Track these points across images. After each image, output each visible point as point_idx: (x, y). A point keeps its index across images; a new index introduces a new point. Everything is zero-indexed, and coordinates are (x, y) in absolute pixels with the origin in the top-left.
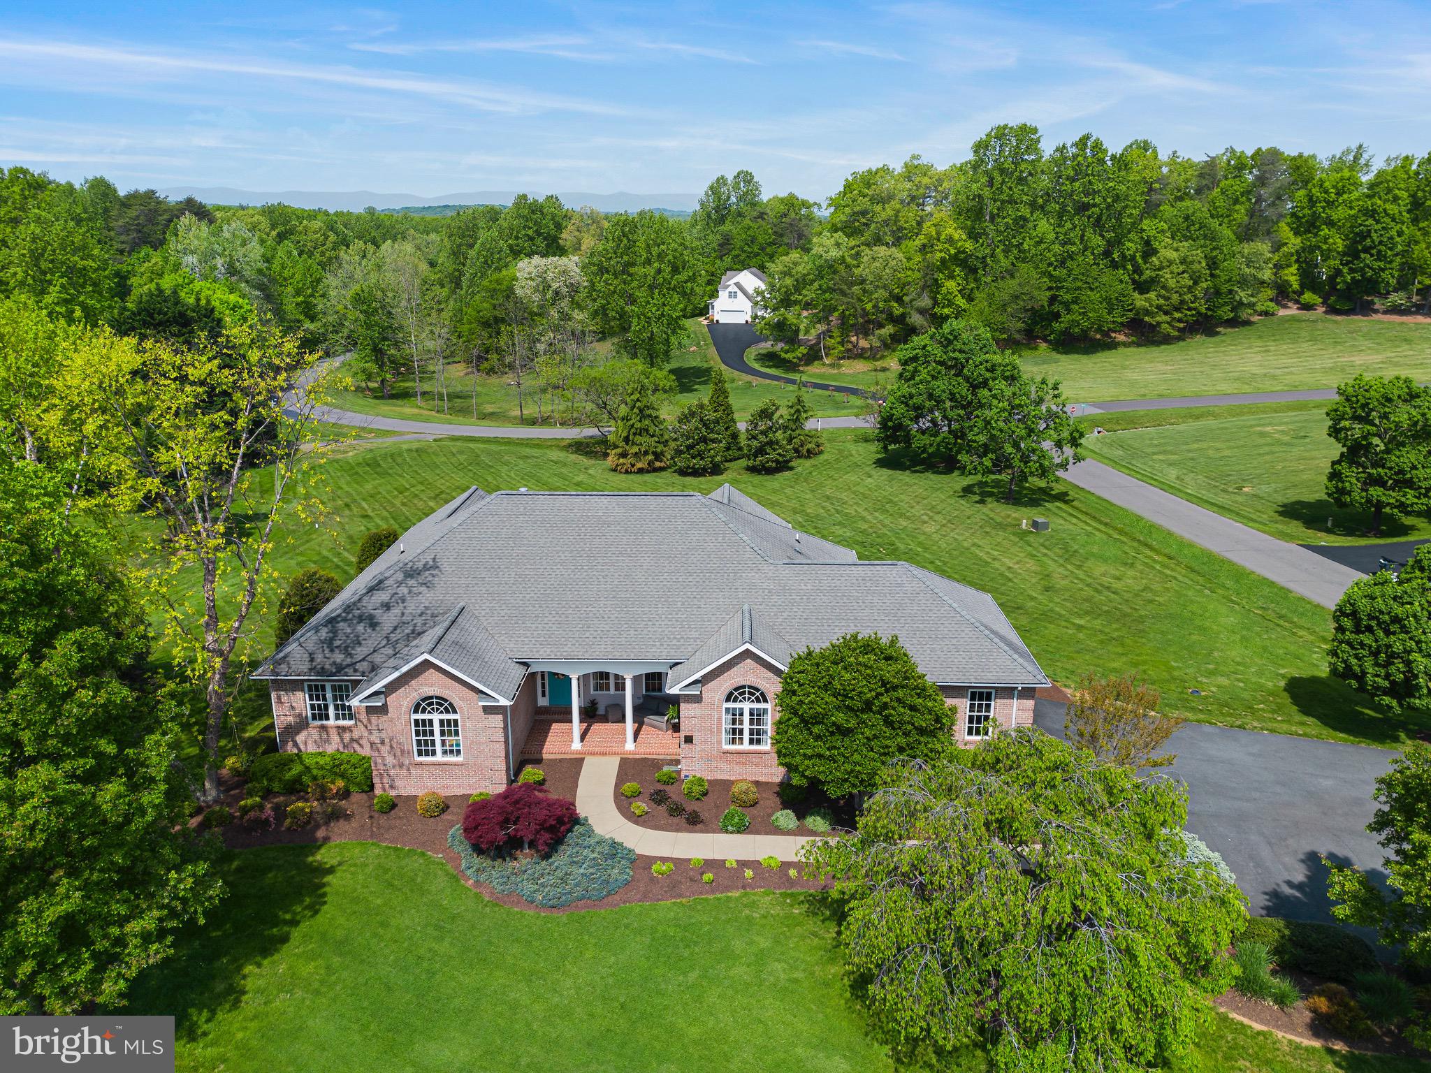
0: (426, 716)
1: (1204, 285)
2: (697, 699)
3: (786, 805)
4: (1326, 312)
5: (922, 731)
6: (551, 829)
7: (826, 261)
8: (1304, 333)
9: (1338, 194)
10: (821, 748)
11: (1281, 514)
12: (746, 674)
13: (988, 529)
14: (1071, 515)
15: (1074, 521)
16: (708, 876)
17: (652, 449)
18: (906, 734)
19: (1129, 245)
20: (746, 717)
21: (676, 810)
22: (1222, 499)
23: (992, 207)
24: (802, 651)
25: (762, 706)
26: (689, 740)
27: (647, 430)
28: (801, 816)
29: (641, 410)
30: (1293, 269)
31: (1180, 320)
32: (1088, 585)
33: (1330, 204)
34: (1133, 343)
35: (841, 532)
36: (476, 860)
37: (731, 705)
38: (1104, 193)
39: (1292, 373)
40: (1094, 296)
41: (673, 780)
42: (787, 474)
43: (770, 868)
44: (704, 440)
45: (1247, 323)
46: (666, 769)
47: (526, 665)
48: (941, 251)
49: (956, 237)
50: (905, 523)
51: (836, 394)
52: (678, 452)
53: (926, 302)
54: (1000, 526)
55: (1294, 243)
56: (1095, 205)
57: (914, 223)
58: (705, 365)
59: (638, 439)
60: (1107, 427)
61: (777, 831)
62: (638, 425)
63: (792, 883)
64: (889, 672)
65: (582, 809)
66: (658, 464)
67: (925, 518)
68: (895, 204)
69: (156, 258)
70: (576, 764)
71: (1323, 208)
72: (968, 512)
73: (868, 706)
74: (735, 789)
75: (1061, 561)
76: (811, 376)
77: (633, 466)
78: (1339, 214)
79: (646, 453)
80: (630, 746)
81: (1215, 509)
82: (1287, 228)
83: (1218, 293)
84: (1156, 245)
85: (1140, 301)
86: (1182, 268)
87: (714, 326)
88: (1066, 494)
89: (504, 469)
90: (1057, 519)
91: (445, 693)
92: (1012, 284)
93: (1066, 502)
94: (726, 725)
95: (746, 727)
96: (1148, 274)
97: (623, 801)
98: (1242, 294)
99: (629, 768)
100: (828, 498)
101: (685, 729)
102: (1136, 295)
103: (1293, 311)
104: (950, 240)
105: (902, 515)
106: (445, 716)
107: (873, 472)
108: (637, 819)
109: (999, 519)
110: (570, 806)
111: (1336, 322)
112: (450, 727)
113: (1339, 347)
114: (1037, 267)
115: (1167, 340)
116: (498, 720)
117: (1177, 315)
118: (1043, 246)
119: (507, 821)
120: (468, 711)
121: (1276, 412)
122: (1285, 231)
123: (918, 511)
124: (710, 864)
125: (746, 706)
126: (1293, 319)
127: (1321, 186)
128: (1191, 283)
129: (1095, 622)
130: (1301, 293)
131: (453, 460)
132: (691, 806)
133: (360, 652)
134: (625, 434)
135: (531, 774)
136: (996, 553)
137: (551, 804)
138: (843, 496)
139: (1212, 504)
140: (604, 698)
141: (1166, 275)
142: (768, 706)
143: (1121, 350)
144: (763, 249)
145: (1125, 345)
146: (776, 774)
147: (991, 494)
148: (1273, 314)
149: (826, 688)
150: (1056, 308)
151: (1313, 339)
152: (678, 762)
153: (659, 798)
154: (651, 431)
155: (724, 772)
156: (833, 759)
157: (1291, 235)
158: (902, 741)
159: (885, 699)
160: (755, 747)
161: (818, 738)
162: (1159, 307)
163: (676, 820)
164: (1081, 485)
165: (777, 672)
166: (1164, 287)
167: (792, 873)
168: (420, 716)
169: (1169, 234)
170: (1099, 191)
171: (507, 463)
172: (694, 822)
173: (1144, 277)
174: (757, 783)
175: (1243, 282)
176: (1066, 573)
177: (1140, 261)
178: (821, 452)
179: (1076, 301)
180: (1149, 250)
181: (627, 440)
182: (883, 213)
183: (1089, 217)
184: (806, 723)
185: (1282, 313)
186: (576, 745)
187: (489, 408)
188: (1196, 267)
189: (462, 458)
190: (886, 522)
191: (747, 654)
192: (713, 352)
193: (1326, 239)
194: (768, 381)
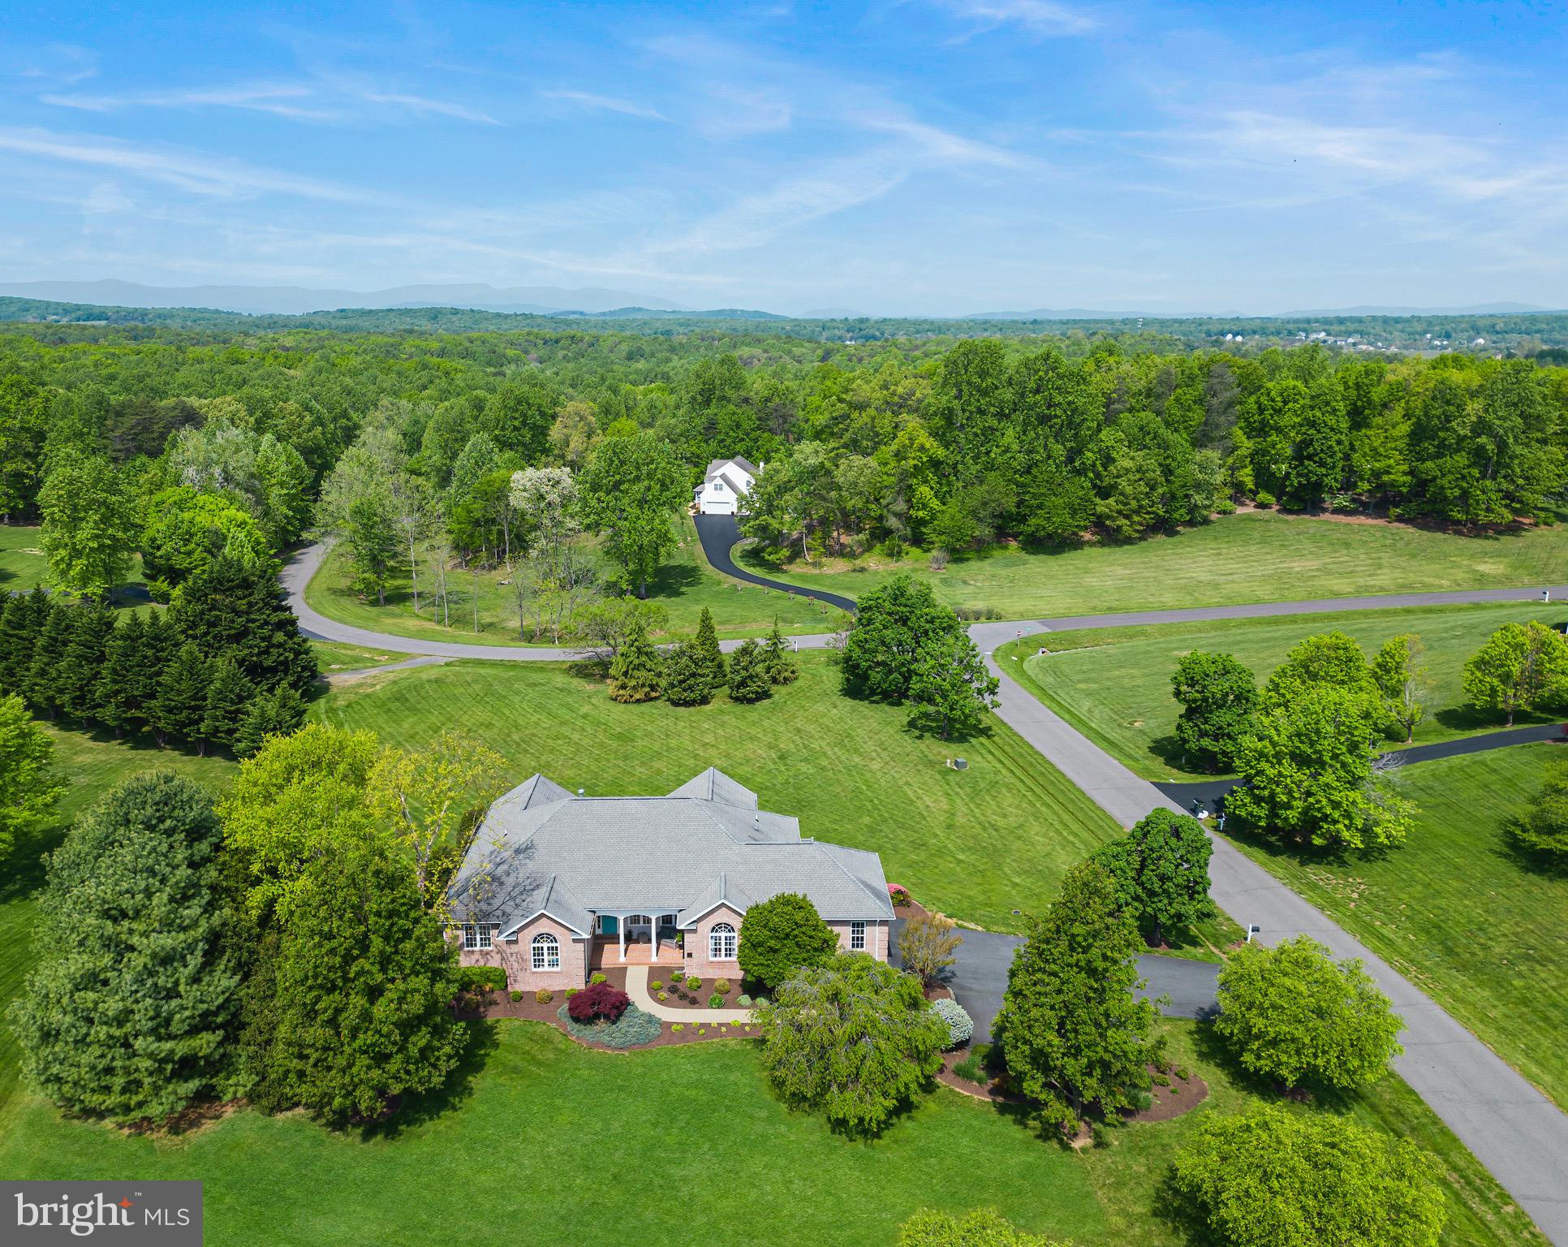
0: (540, 945)
1: (1160, 491)
2: (695, 931)
3: (745, 992)
4: (1279, 511)
5: (816, 950)
6: (618, 1008)
7: (805, 467)
8: (1256, 534)
9: (1285, 403)
10: (762, 960)
11: (1152, 750)
12: (722, 916)
13: (920, 767)
14: (990, 752)
15: (990, 757)
16: (702, 1031)
17: (648, 682)
18: (808, 951)
19: (1090, 454)
20: (723, 941)
21: (683, 997)
22: (1113, 735)
23: (960, 418)
24: (753, 905)
25: (732, 934)
26: (690, 955)
27: (644, 666)
28: (753, 998)
29: (638, 648)
30: (1248, 470)
31: (1140, 524)
32: (980, 823)
33: (1278, 411)
34: (1099, 542)
35: (805, 769)
36: (576, 1026)
37: (714, 934)
38: (1065, 406)
39: (1233, 582)
40: (1059, 501)
41: (681, 979)
42: (766, 702)
43: (735, 1027)
44: (694, 675)
45: (1206, 521)
46: (676, 972)
47: (594, 912)
48: (914, 459)
49: (928, 446)
50: (857, 760)
51: (816, 601)
52: (672, 686)
53: (901, 506)
54: (931, 764)
55: (1247, 445)
56: (1056, 416)
57: (889, 429)
58: (692, 564)
59: (636, 673)
60: (1052, 647)
61: (741, 1007)
62: (637, 662)
63: (746, 1033)
64: (799, 916)
65: (631, 996)
66: (654, 694)
67: (874, 754)
68: (872, 412)
69: (154, 469)
70: (622, 971)
71: (1271, 415)
72: (909, 749)
73: (787, 935)
74: (717, 984)
75: (967, 800)
76: (793, 577)
77: (631, 696)
78: (1288, 419)
79: (643, 685)
80: (654, 959)
81: (1105, 744)
82: (1240, 433)
83: (1173, 497)
84: (1114, 455)
85: (1101, 506)
86: (1138, 476)
87: (700, 517)
88: (990, 728)
89: (517, 699)
90: (975, 757)
91: (551, 932)
92: (980, 491)
93: (989, 737)
94: (711, 946)
95: (723, 947)
96: (1107, 481)
97: (653, 992)
98: (1197, 497)
99: (655, 973)
100: (798, 730)
101: (687, 950)
102: (1098, 500)
103: (1249, 509)
104: (922, 448)
105: (856, 751)
106: (551, 945)
107: (838, 703)
108: (661, 1002)
109: (931, 757)
110: (624, 995)
111: (1287, 522)
112: (553, 951)
113: (1284, 552)
114: (1003, 476)
115: (1129, 541)
116: (581, 946)
117: (1136, 519)
118: (1009, 455)
119: (594, 1004)
120: (564, 940)
121: (1200, 631)
122: (1239, 435)
123: (870, 747)
124: (702, 1025)
125: (723, 935)
126: (1249, 518)
127: (1268, 394)
128: (1148, 490)
129: (972, 857)
130: (1255, 493)
131: (470, 691)
132: (691, 994)
133: (496, 903)
134: (624, 669)
135: (598, 977)
136: (921, 792)
137: (616, 994)
138: (811, 728)
139: (1105, 739)
140: (637, 928)
141: (1123, 483)
142: (735, 934)
143: (1087, 550)
144: (748, 434)
145: (1092, 544)
146: (739, 974)
147: (930, 729)
148: (1230, 513)
149: (765, 926)
150: (1024, 510)
151: (1263, 542)
152: (683, 968)
153: (673, 990)
154: (648, 667)
155: (710, 974)
156: (768, 966)
157: (1244, 438)
158: (805, 955)
159: (796, 932)
160: (728, 959)
161: (760, 954)
162: (1119, 512)
163: (683, 1002)
164: (1005, 719)
165: (740, 915)
166: (1122, 494)
167: (747, 1028)
168: (536, 945)
169: (1126, 443)
170: (1060, 403)
171: (518, 693)
172: (694, 1003)
173: (1104, 484)
174: (730, 980)
175: (1198, 486)
176: (967, 811)
177: (1101, 469)
178: (796, 679)
179: (1040, 507)
180: (1108, 460)
181: (625, 674)
182: (861, 419)
183: (1051, 427)
184: (754, 946)
185: (1240, 510)
186: (622, 959)
187: (487, 619)
188: (1150, 475)
189: (477, 687)
190: (843, 758)
191: (723, 905)
192: (699, 549)
193: (1273, 446)
194: (752, 585)
